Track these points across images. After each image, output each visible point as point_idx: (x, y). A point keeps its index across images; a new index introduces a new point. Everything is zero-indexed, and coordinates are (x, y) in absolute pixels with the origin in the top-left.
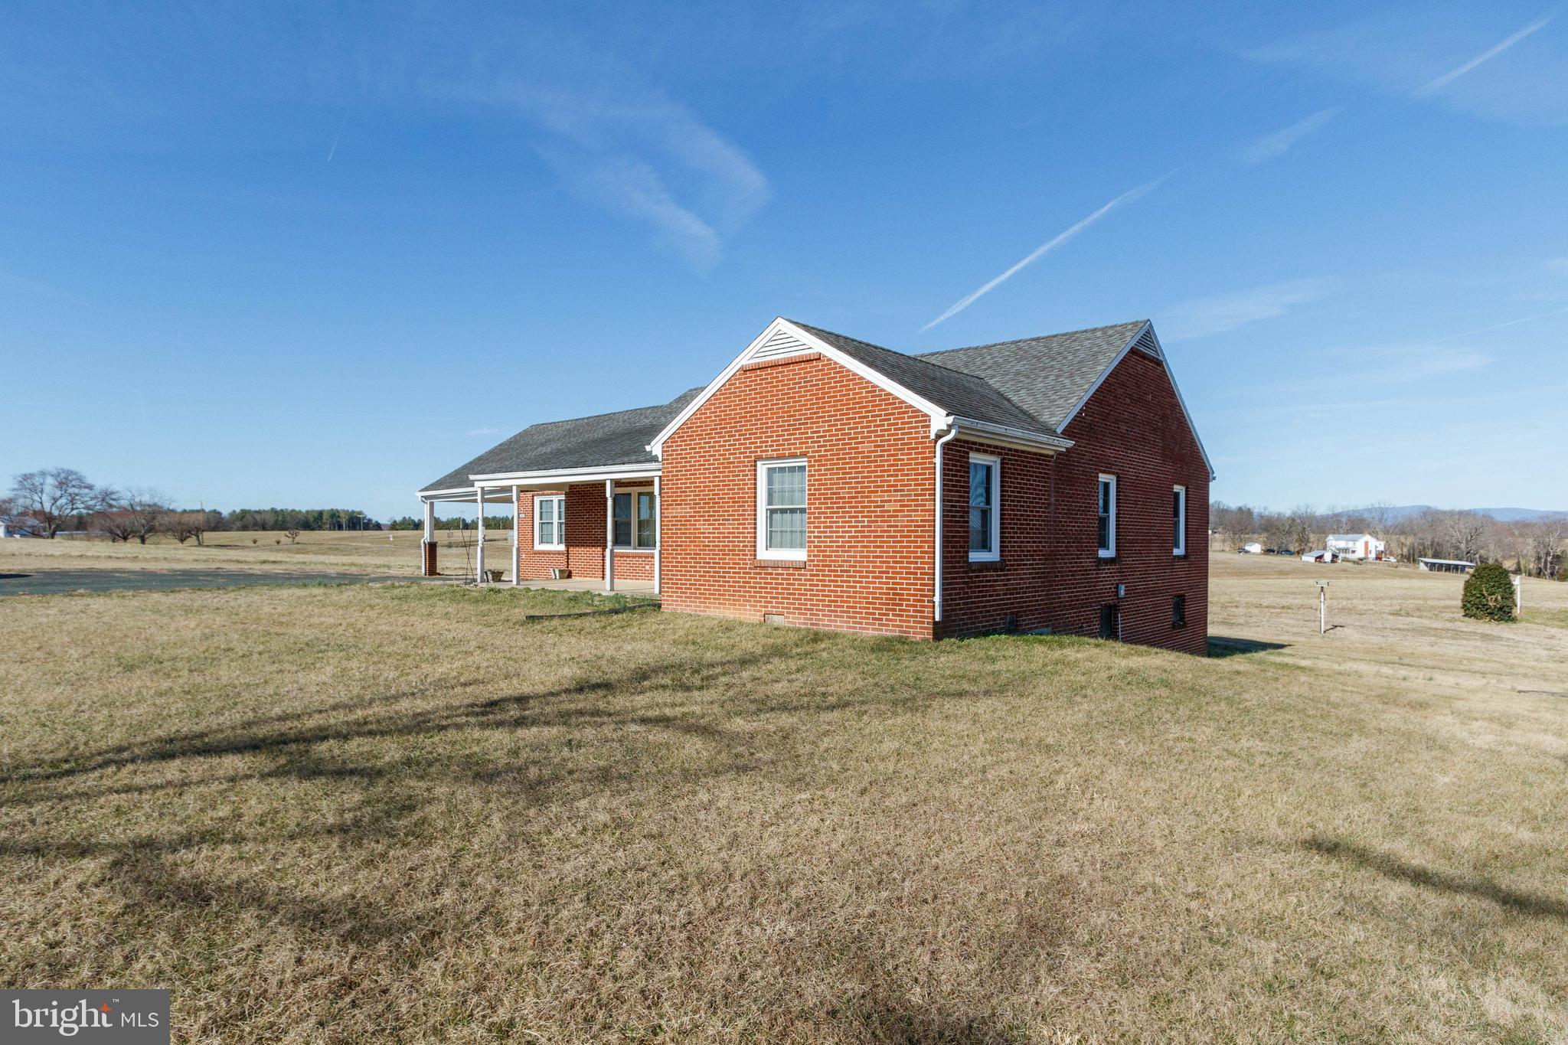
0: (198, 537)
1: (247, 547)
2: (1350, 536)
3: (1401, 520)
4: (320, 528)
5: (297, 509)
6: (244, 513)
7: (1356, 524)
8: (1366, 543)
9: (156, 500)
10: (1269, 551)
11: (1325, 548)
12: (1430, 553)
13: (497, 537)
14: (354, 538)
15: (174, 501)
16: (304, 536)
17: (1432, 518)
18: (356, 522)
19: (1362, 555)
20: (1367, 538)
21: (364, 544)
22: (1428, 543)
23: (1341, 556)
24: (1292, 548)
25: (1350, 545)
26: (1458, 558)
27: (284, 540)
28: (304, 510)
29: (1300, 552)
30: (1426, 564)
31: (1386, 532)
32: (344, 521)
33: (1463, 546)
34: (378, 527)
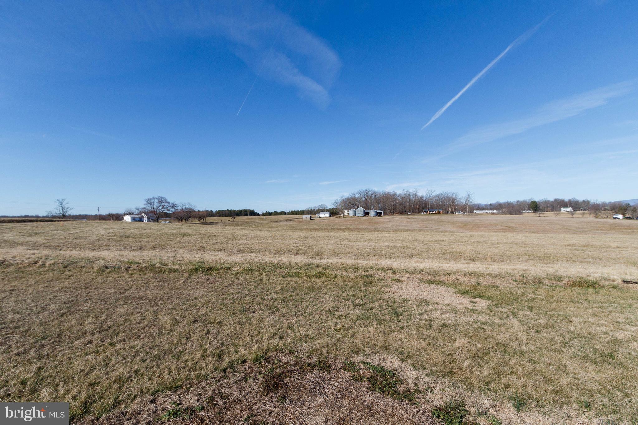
0: (203, 219)
1: (219, 223)
4: (241, 215)
5: (235, 210)
6: (220, 211)
9: (190, 207)
13: (298, 218)
14: (253, 218)
15: (196, 207)
16: (237, 218)
18: (252, 213)
21: (256, 221)
27: (231, 220)
28: (237, 210)
32: (248, 213)
34: (258, 215)
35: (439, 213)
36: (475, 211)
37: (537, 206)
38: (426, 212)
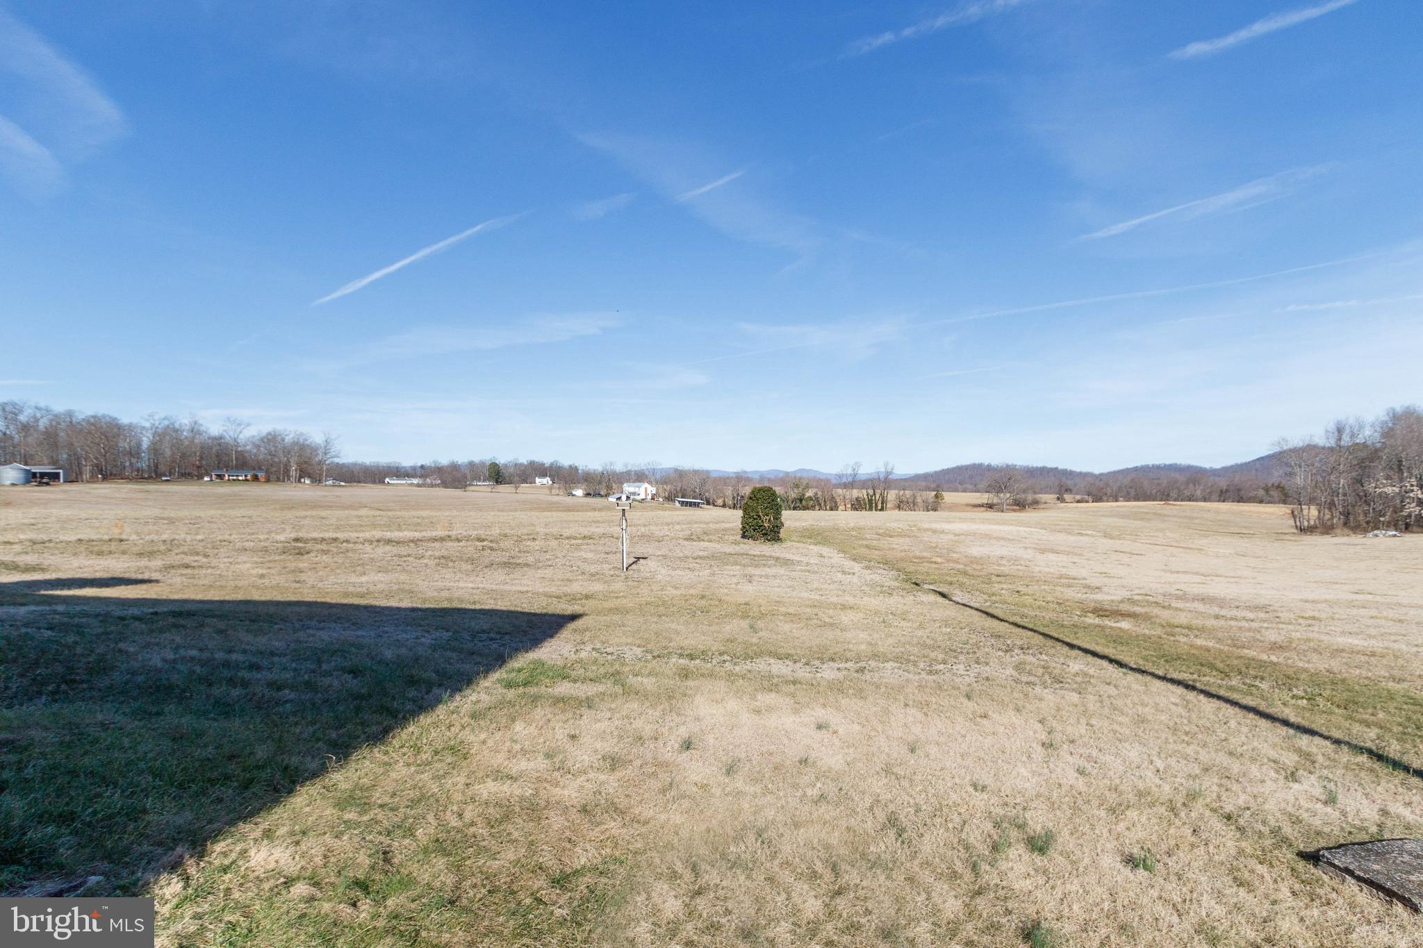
2: (637, 484)
3: (664, 474)
7: (640, 477)
8: (646, 489)
10: (588, 495)
11: (622, 493)
12: (680, 495)
17: (681, 474)
19: (644, 497)
20: (646, 485)
22: (678, 489)
23: (632, 497)
24: (602, 493)
25: (637, 490)
26: (694, 498)
29: (607, 495)
30: (679, 502)
31: (657, 482)
33: (697, 490)
35: (256, 478)
36: (387, 480)
37: (499, 471)
38: (220, 477)
